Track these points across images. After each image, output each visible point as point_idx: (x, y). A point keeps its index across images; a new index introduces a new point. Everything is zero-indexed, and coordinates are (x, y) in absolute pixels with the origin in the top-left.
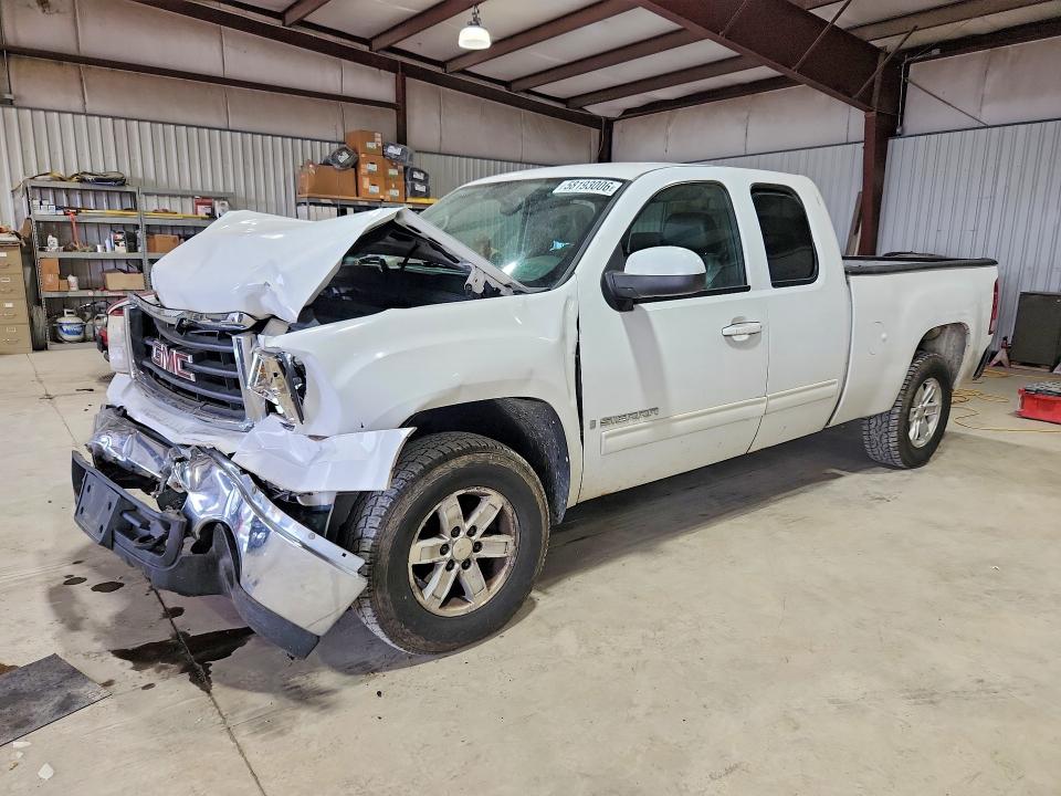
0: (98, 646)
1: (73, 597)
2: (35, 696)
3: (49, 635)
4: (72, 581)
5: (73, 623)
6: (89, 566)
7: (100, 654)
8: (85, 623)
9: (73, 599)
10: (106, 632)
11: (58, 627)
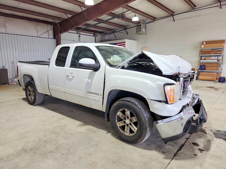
0: (208, 136)
1: (204, 146)
2: (222, 134)
3: (215, 142)
4: (201, 150)
5: (209, 141)
6: (194, 152)
7: (209, 134)
8: (207, 140)
9: (205, 146)
10: (204, 137)
11: (212, 142)
